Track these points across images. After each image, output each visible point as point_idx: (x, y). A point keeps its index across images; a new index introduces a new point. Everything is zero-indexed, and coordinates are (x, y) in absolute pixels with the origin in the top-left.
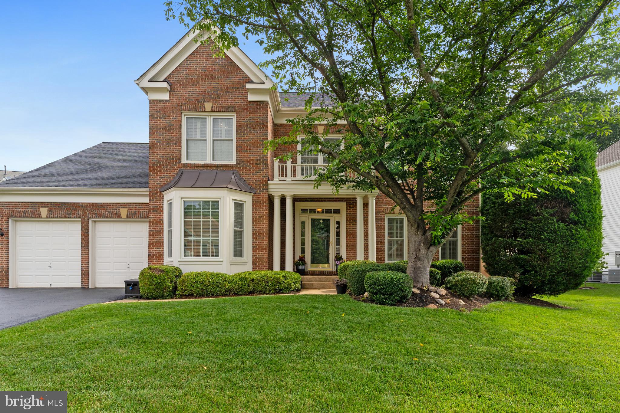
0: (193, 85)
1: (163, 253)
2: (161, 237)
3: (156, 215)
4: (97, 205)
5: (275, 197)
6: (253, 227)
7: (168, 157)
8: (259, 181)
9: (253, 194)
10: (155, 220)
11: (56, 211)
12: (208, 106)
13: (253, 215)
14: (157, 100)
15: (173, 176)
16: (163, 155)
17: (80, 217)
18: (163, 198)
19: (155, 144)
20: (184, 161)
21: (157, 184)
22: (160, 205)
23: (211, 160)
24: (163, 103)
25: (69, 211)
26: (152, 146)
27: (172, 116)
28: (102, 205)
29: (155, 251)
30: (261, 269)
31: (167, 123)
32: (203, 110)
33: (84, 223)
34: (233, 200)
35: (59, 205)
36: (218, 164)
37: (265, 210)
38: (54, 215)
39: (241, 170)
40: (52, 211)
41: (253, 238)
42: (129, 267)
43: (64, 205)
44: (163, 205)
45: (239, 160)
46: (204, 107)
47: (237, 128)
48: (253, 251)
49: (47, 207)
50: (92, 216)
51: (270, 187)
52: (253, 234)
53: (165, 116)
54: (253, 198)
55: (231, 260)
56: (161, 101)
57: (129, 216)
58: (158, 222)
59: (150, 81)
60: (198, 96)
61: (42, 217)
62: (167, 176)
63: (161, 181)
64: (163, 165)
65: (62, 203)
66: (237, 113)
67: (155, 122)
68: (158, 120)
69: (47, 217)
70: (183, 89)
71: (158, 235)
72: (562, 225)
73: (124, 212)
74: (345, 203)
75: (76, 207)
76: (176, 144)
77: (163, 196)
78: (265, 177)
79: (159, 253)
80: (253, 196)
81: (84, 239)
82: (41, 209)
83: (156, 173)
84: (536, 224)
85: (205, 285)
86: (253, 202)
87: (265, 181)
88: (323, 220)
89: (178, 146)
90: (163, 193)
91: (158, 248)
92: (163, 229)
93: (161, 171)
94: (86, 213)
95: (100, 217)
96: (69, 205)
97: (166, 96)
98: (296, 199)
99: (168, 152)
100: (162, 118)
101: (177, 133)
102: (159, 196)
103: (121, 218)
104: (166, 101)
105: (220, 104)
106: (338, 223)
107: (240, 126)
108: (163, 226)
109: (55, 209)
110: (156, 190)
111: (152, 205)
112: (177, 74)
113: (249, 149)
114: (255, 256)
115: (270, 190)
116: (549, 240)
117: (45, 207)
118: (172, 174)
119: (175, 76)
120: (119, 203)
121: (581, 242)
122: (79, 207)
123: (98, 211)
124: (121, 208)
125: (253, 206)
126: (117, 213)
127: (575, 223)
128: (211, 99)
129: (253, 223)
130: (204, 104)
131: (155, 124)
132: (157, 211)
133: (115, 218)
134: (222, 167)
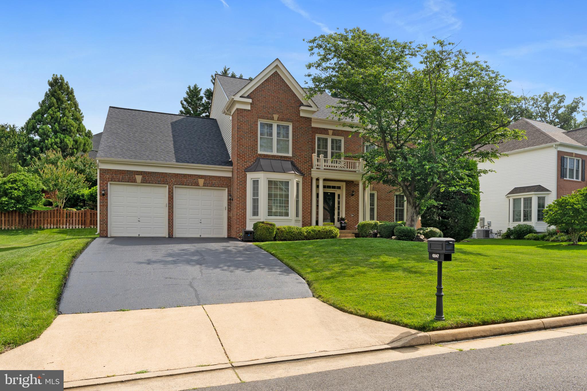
0: (266, 102)
1: (246, 213)
2: (245, 203)
3: (241, 188)
4: (181, 176)
5: (314, 179)
6: (303, 198)
7: (249, 148)
8: (306, 168)
9: (303, 177)
10: (241, 190)
11: (148, 178)
12: (276, 116)
13: (303, 190)
14: (242, 109)
15: (253, 161)
16: (246, 147)
17: (167, 184)
18: (246, 176)
19: (241, 139)
20: (259, 152)
21: (242, 166)
22: (244, 180)
23: (276, 153)
24: (247, 112)
25: (159, 179)
26: (239, 140)
27: (252, 121)
28: (185, 175)
29: (241, 211)
30: (307, 225)
31: (249, 125)
32: (272, 119)
33: (170, 188)
34: (297, 181)
35: (151, 174)
36: (282, 156)
37: (309, 187)
38: (146, 182)
39: (296, 161)
40: (145, 179)
41: (303, 205)
42: (200, 222)
43: (155, 174)
44: (246, 180)
45: (294, 154)
46: (273, 117)
47: (293, 133)
48: (303, 213)
49: (141, 175)
50: (177, 183)
51: (312, 172)
52: (303, 202)
53: (247, 121)
54: (303, 179)
55: (296, 219)
56: (245, 110)
57: (205, 185)
58: (243, 192)
59: (241, 97)
60: (269, 109)
61: (136, 182)
62: (249, 161)
63: (245, 165)
64: (247, 154)
65: (153, 172)
66: (293, 123)
67: (241, 124)
68: (243, 123)
69: (141, 183)
70: (259, 104)
71: (243, 201)
72: (464, 205)
73: (201, 182)
74: (345, 183)
75: (164, 176)
76: (255, 140)
77: (246, 175)
78: (310, 166)
79: (243, 213)
80: (303, 178)
81: (170, 200)
82: (136, 176)
83: (242, 159)
84: (452, 203)
85: (294, 234)
86: (303, 182)
87: (310, 169)
88: (330, 193)
89: (256, 142)
90: (247, 173)
91: (243, 210)
92: (246, 197)
93: (245, 158)
94: (172, 181)
95: (183, 184)
96: (159, 174)
97: (248, 107)
98: (325, 180)
99: (250, 145)
100: (245, 122)
101: (255, 133)
102: (243, 175)
103: (199, 186)
104: (249, 110)
105: (283, 116)
106: (339, 195)
107: (295, 132)
108: (246, 195)
109: (147, 176)
110: (242, 170)
111: (239, 180)
112: (256, 93)
113: (301, 148)
114: (303, 216)
115: (312, 175)
116: (458, 212)
117: (140, 175)
118: (252, 160)
119: (255, 95)
120: (197, 175)
121: (472, 213)
122: (167, 176)
123: (181, 180)
124: (199, 178)
125: (303, 184)
126: (196, 182)
127: (469, 204)
128: (278, 113)
129: (303, 195)
130: (273, 115)
131: (241, 125)
132: (242, 185)
133: (195, 185)
134: (284, 158)
